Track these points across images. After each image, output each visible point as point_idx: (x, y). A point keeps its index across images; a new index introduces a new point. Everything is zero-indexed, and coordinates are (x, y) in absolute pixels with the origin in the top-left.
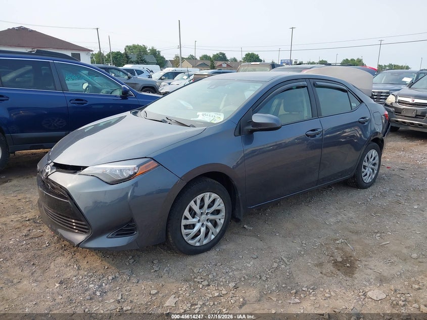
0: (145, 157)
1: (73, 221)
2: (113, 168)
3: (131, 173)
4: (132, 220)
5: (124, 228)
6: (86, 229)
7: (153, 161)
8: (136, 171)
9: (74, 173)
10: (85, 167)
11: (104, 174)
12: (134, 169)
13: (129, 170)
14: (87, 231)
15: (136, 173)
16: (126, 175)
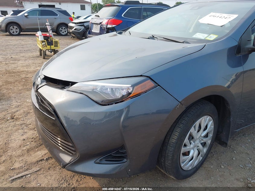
0: (141, 76)
1: (59, 139)
2: (104, 86)
3: (124, 93)
4: (123, 147)
5: (113, 154)
6: (72, 150)
7: (150, 80)
8: (130, 91)
9: (63, 88)
10: (73, 83)
11: (94, 92)
12: (128, 88)
13: (123, 89)
14: (74, 153)
15: (130, 94)
16: (118, 95)
